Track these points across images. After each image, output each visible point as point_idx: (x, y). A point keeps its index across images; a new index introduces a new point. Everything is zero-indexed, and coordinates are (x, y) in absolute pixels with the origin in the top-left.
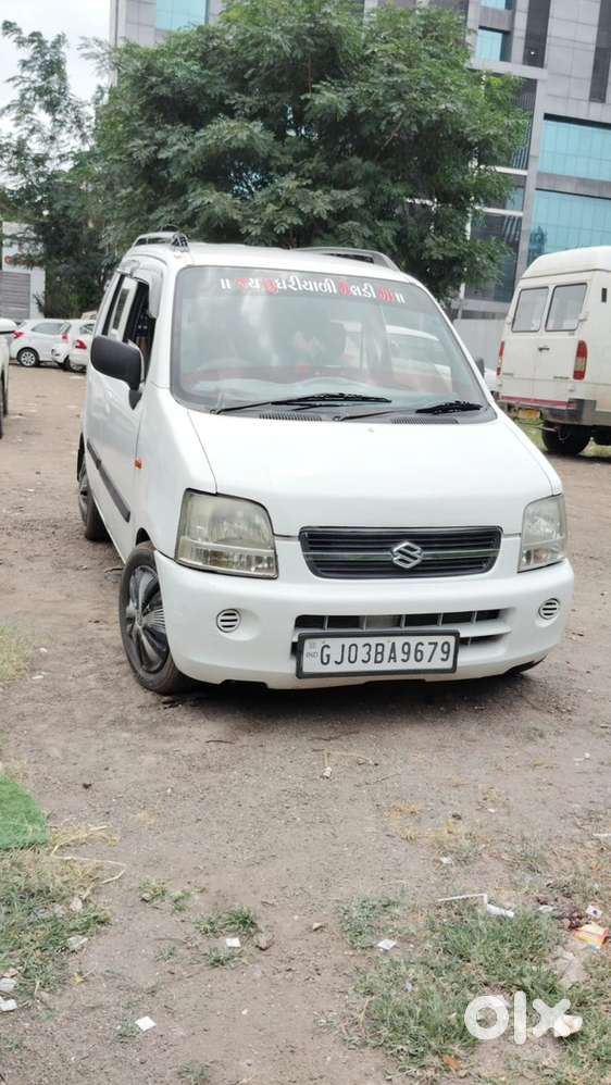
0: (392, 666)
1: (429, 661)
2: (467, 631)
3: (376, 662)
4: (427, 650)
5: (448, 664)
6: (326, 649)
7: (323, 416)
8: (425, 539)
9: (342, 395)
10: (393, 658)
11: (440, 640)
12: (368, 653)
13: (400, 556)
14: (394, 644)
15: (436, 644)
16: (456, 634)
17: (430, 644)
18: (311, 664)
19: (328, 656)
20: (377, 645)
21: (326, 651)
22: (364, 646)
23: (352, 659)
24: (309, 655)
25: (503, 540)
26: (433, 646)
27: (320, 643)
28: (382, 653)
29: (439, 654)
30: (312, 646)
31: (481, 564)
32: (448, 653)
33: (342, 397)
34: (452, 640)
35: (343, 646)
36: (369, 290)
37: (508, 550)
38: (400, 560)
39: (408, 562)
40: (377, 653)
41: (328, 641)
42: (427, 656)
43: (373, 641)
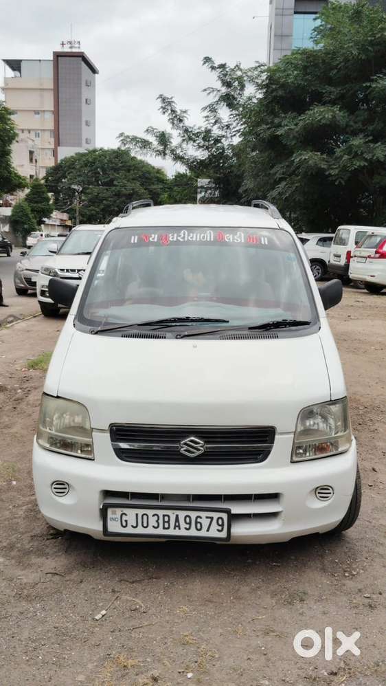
0: (177, 532)
1: (208, 531)
2: (237, 509)
3: (164, 528)
4: (205, 522)
5: (224, 534)
6: (124, 516)
7: (168, 335)
8: (208, 434)
9: (188, 318)
10: (177, 526)
11: (216, 515)
12: (157, 521)
13: (186, 447)
14: (177, 516)
15: (212, 518)
16: (228, 511)
17: (207, 517)
18: (114, 527)
19: (126, 521)
20: (164, 516)
21: (124, 518)
22: (154, 515)
23: (145, 525)
24: (112, 519)
25: (277, 437)
26: (210, 520)
27: (119, 511)
28: (168, 522)
29: (215, 526)
30: (114, 513)
31: (258, 456)
32: (222, 525)
33: (187, 319)
34: (225, 516)
35: (137, 515)
36: (240, 237)
37: (282, 445)
38: (186, 451)
39: (193, 453)
40: (164, 522)
41: (126, 511)
42: (205, 527)
43: (161, 513)
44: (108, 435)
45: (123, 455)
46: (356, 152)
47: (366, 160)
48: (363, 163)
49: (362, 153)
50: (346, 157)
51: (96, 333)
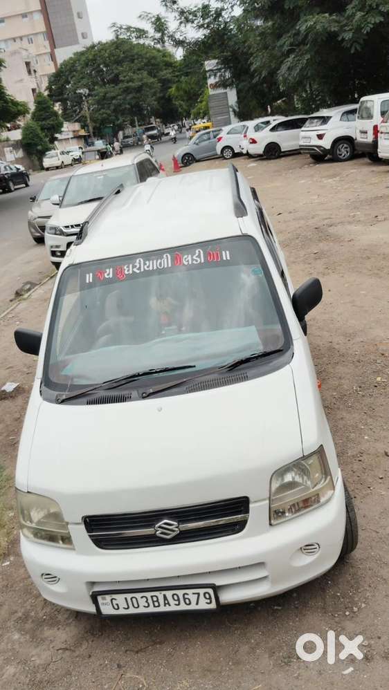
0: (168, 609)
1: (197, 604)
3: (154, 606)
4: (193, 598)
5: (213, 606)
6: (113, 601)
7: (134, 394)
9: (151, 370)
10: (167, 603)
11: (202, 591)
12: (147, 601)
13: (160, 530)
14: (165, 596)
15: (199, 594)
16: (212, 586)
17: (194, 594)
18: (107, 610)
19: (117, 605)
20: (152, 597)
21: (114, 602)
22: (142, 597)
23: (136, 606)
24: (103, 604)
25: (251, 506)
26: (197, 595)
27: (108, 598)
28: (157, 601)
29: (202, 599)
30: (104, 599)
31: (238, 527)
32: (210, 598)
34: (211, 591)
35: (126, 599)
36: (199, 256)
37: (258, 511)
38: (162, 533)
39: (169, 534)
40: (153, 602)
41: (114, 596)
42: (194, 602)
43: (148, 594)
44: (83, 527)
45: (102, 543)
46: (370, 6)
47: (382, 14)
48: (379, 19)
49: (378, 6)
50: (359, 14)
51: (63, 402)
